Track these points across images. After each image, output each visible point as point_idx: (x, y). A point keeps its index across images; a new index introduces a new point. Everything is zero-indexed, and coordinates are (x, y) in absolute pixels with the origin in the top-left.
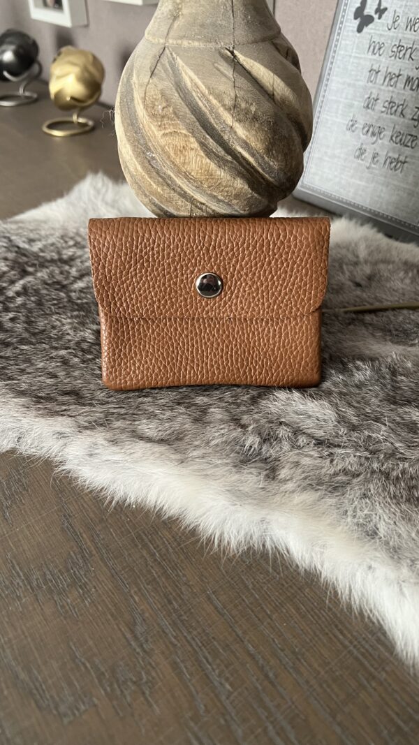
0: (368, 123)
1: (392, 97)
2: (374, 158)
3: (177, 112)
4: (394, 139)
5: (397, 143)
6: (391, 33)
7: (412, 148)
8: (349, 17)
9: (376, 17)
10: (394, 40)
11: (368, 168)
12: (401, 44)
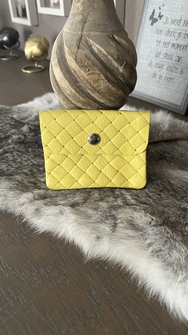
0: (157, 63)
1: (166, 52)
2: (160, 77)
3: (94, 64)
4: (168, 69)
5: (169, 71)
6: (166, 25)
7: (176, 73)
8: (147, 19)
9: (159, 19)
10: (167, 28)
11: (158, 81)
12: (169, 30)
